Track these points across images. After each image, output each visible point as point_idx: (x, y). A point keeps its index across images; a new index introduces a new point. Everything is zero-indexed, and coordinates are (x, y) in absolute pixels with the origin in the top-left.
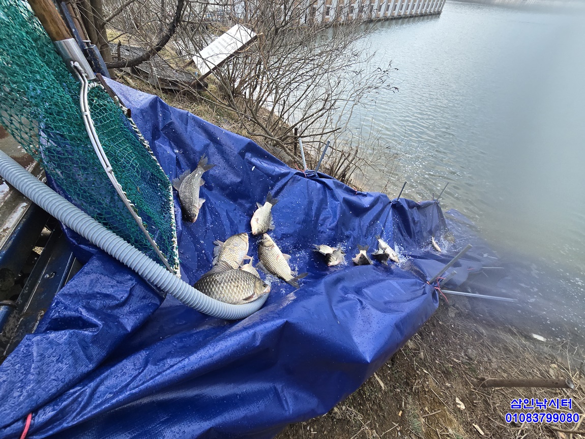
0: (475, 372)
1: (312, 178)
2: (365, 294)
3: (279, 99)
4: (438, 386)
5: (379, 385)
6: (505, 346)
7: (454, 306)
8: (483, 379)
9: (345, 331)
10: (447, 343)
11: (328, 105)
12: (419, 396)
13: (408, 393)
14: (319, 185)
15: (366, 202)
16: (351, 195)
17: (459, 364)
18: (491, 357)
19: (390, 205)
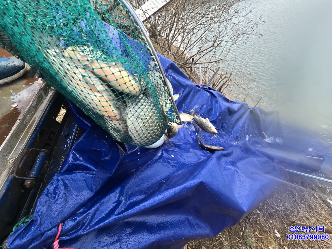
0: (288, 216)
1: (205, 89)
2: (238, 166)
3: (185, 39)
4: (265, 221)
10: (273, 197)
11: (216, 44)
12: (253, 225)
13: (247, 223)
14: (209, 94)
15: (235, 107)
16: (227, 102)
17: (279, 211)
18: (299, 209)
19: (249, 111)
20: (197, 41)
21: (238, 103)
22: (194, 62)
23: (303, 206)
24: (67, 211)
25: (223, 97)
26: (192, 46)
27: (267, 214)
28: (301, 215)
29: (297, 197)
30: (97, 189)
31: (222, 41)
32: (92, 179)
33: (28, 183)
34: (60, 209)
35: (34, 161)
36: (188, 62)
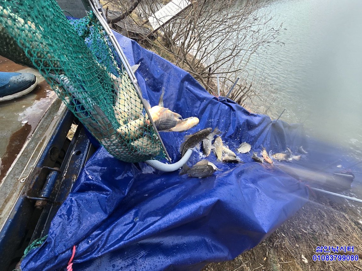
0: (316, 240)
1: (223, 102)
2: (260, 185)
4: (291, 245)
6: (339, 226)
12: (277, 250)
13: (271, 247)
14: (227, 107)
15: (256, 120)
16: (246, 115)
17: (305, 234)
18: (328, 232)
19: (271, 124)
20: (214, 49)
21: (259, 116)
22: (211, 72)
23: (333, 228)
24: (81, 233)
25: (243, 110)
26: (209, 55)
27: (292, 237)
28: (330, 238)
29: (326, 218)
30: (111, 211)
31: (241, 50)
32: (106, 200)
33: (39, 203)
34: (74, 231)
35: (45, 180)
36: (205, 72)
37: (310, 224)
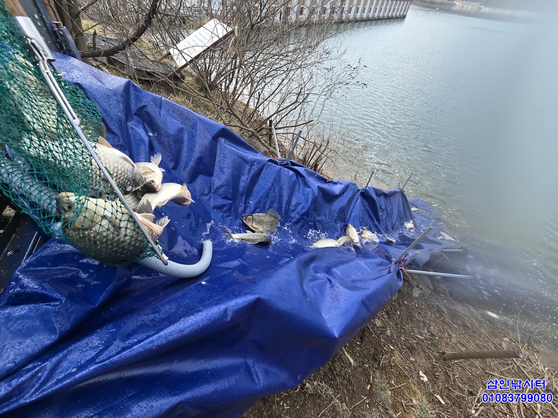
0: (437, 347)
1: (286, 166)
2: (334, 274)
3: (254, 92)
5: (349, 361)
6: (464, 322)
7: (418, 286)
8: (444, 353)
9: (315, 307)
10: (412, 321)
11: (302, 98)
12: (386, 371)
13: (376, 368)
14: (291, 173)
15: (337, 189)
16: (323, 183)
17: (422, 340)
18: (451, 333)
19: (359, 193)
20: (273, 94)
21: (340, 184)
22: (272, 127)
23: (456, 326)
25: (316, 175)
27: (404, 349)
28: (454, 340)
29: (446, 314)
30: (64, 329)
31: (308, 94)
37: (427, 325)
